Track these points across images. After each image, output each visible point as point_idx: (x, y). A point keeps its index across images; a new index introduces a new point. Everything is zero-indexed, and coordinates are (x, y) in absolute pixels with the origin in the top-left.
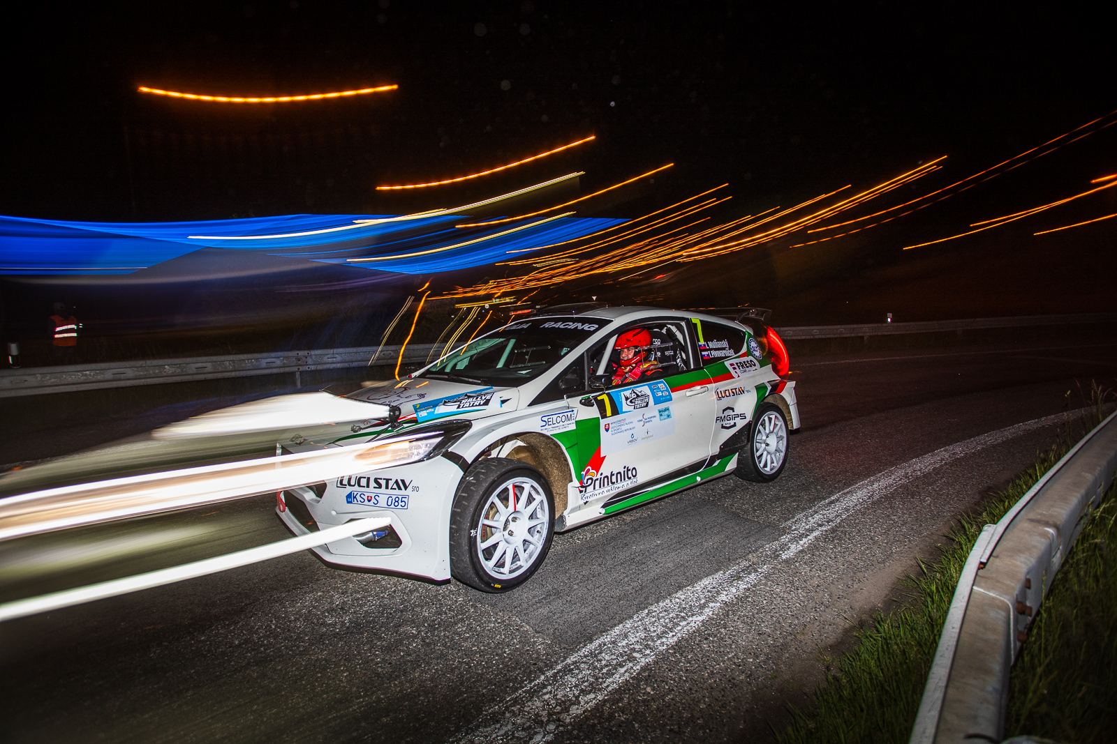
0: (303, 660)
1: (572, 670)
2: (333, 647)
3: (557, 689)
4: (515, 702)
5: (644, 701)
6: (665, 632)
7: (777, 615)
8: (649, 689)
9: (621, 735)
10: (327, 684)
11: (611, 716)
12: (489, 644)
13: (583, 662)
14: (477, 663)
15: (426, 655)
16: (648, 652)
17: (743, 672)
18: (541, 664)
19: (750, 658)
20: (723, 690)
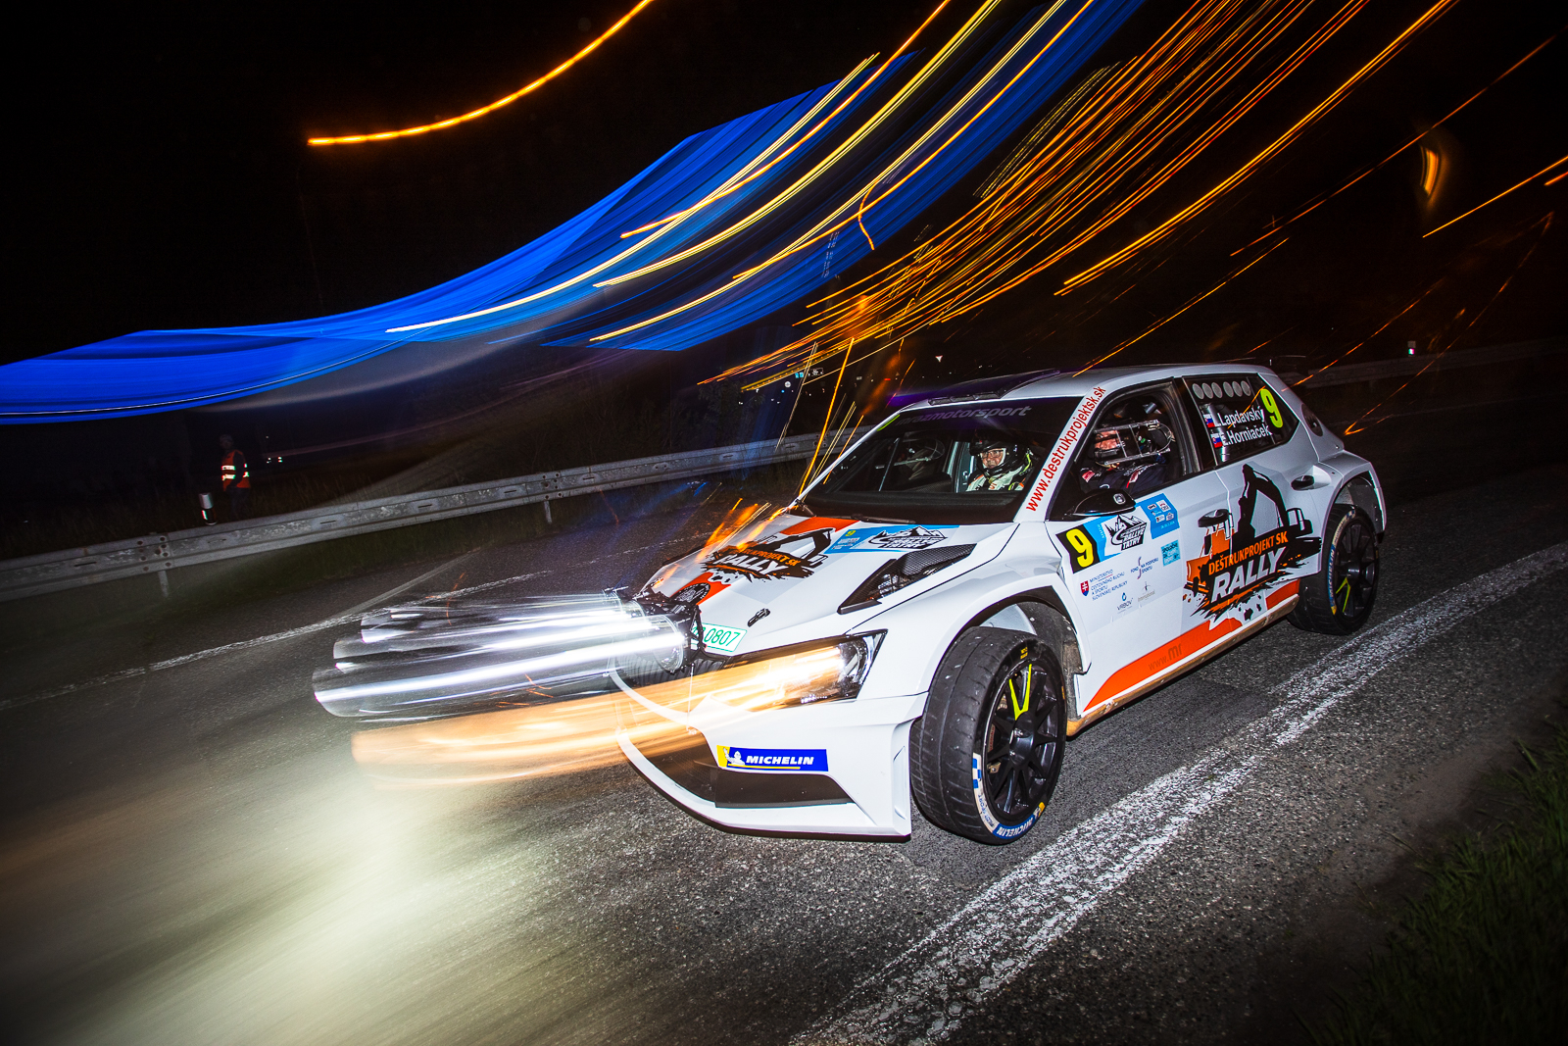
0: (601, 908)
1: (976, 922)
2: (638, 889)
3: (957, 952)
4: (899, 970)
5: (1089, 971)
6: (1107, 864)
7: (1282, 835)
8: (1094, 953)
9: (1060, 1023)
10: (636, 942)
11: (1042, 995)
12: (850, 883)
13: (990, 911)
14: (838, 911)
15: (764, 900)
16: (1085, 894)
17: (1239, 927)
18: (929, 914)
19: (1247, 905)
20: (1212, 956)
